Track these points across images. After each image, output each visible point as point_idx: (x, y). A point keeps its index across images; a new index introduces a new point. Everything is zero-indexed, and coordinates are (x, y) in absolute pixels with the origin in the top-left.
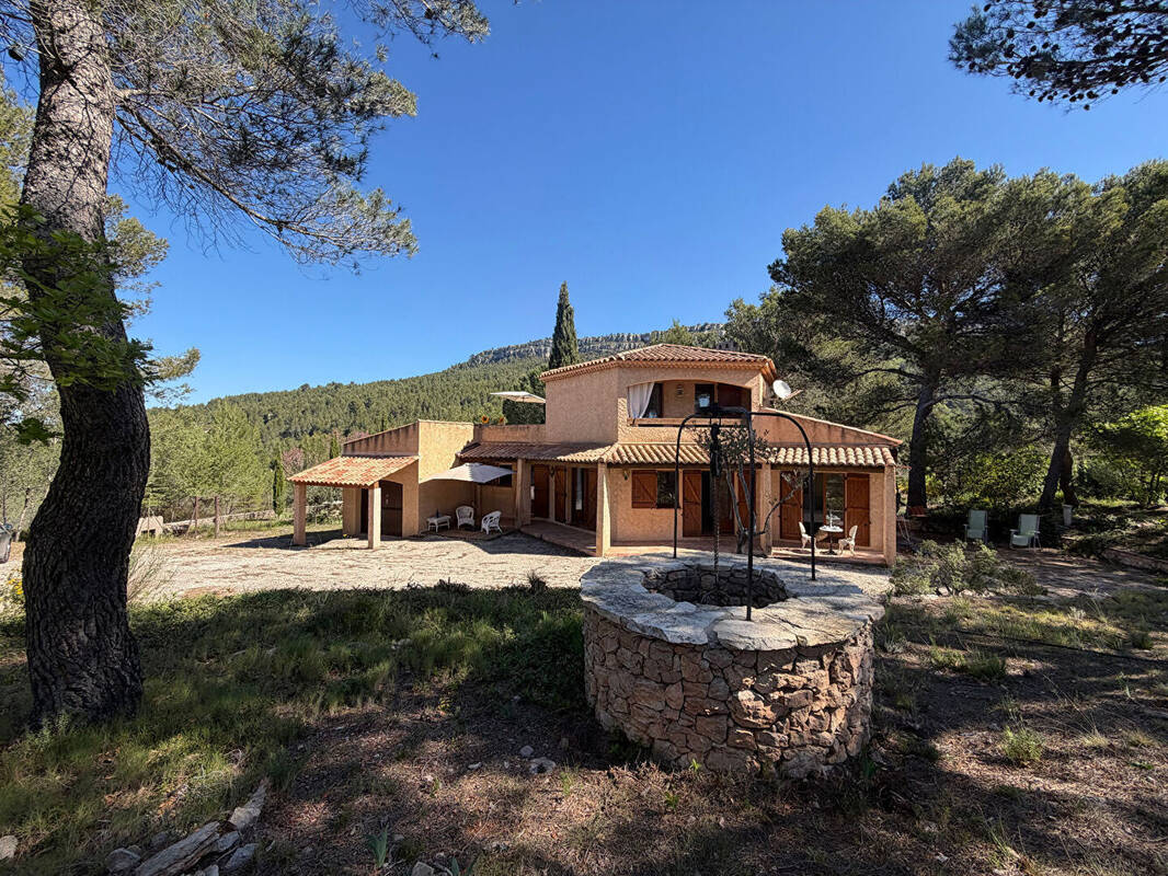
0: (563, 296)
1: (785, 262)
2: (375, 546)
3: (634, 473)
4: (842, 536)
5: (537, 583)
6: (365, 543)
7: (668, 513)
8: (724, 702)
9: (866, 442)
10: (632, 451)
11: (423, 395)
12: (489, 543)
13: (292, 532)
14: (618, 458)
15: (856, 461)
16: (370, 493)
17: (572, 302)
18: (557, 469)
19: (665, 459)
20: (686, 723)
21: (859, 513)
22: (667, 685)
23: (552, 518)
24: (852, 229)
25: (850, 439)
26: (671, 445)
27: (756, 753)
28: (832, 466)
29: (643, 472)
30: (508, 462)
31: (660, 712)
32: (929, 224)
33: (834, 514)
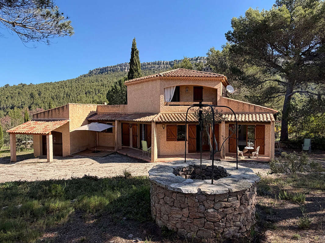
0: (134, 45)
1: (232, 32)
2: (51, 161)
3: (167, 126)
4: (254, 150)
5: (127, 174)
6: (46, 160)
7: (182, 143)
8: (203, 213)
9: (264, 112)
10: (166, 116)
11: (67, 90)
12: (104, 158)
13: (10, 155)
14: (160, 120)
15: (260, 120)
16: (47, 137)
17: (137, 47)
18: (133, 125)
19: (181, 120)
20: (190, 221)
21: (260, 141)
22: (183, 208)
23: (131, 146)
24: (260, 18)
25: (257, 110)
26: (184, 114)
27: (214, 230)
28: (250, 122)
29: (171, 126)
30: (110, 122)
31: (180, 218)
32: (291, 18)
33: (251, 141)
